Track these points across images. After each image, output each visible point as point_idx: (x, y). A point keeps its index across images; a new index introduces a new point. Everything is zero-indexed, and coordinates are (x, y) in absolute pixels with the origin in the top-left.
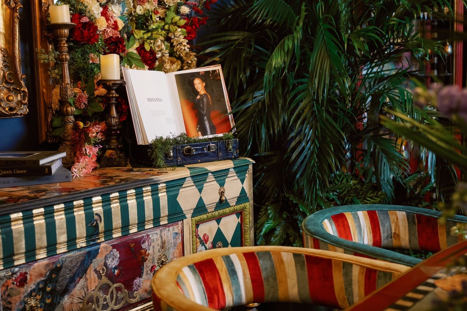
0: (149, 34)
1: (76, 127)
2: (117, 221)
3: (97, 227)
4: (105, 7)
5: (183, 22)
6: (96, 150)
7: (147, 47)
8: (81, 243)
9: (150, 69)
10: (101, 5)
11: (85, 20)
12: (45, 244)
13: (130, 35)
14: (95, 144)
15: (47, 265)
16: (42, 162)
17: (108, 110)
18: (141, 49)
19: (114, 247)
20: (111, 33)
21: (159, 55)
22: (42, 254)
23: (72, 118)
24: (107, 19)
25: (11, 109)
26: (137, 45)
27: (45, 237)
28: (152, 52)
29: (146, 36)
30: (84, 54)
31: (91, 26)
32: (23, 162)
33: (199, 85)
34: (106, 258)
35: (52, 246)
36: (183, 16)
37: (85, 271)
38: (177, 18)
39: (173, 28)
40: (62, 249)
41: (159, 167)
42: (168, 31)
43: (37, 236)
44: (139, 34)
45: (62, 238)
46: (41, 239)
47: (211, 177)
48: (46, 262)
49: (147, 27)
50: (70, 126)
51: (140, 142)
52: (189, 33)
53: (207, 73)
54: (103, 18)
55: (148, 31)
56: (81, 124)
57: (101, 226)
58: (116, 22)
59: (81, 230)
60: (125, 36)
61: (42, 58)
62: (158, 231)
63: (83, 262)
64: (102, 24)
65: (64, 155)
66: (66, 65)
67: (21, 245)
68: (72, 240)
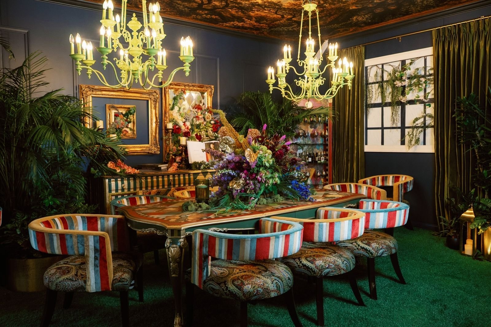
0: (200, 130)
1: (172, 157)
2: (177, 182)
3: (171, 183)
4: (184, 123)
5: (212, 126)
6: (177, 165)
7: (199, 134)
8: (166, 187)
9: (199, 141)
10: (183, 122)
11: (177, 127)
12: (156, 185)
13: (193, 131)
14: (177, 163)
15: (156, 191)
16: (159, 166)
17: (182, 153)
18: (196, 135)
19: (176, 189)
20: (186, 130)
21: (202, 137)
22: (155, 188)
23: (171, 155)
24: (185, 126)
25: (155, 152)
26: (196, 133)
27: (156, 184)
28: (200, 136)
29: (198, 131)
30: (177, 137)
31: (179, 129)
32: (154, 166)
33: (212, 146)
34: (173, 192)
35: (158, 186)
36: (212, 124)
37: (167, 194)
38: (210, 125)
39: (208, 128)
40: (161, 187)
41: (193, 170)
42: (207, 129)
43: (154, 183)
44: (196, 130)
45: (161, 184)
46: (155, 184)
47: (209, 174)
48: (156, 190)
49: (199, 127)
50: (171, 158)
51: (190, 162)
52: (214, 129)
53: (215, 142)
54: (184, 126)
55: (200, 129)
56: (174, 157)
57: (172, 183)
58: (188, 127)
59: (166, 183)
60: (191, 131)
61: (164, 138)
62: (190, 187)
63: (166, 192)
64: (183, 128)
65: (167, 165)
66: (171, 140)
67: (150, 185)
68: (163, 186)
